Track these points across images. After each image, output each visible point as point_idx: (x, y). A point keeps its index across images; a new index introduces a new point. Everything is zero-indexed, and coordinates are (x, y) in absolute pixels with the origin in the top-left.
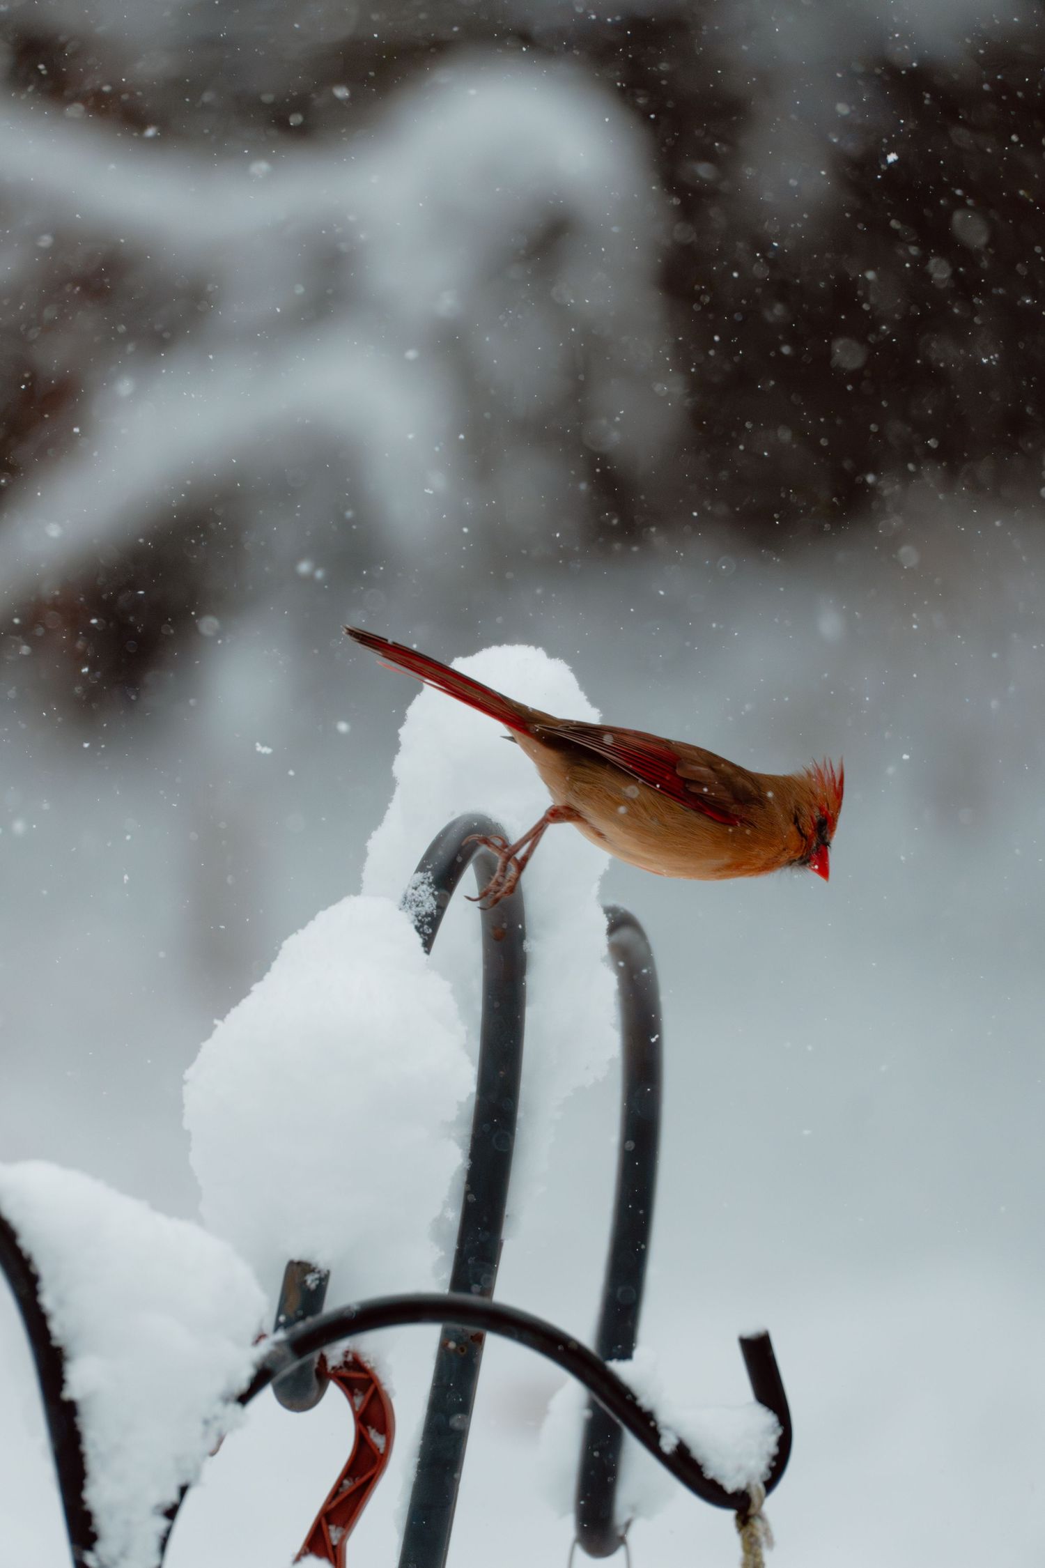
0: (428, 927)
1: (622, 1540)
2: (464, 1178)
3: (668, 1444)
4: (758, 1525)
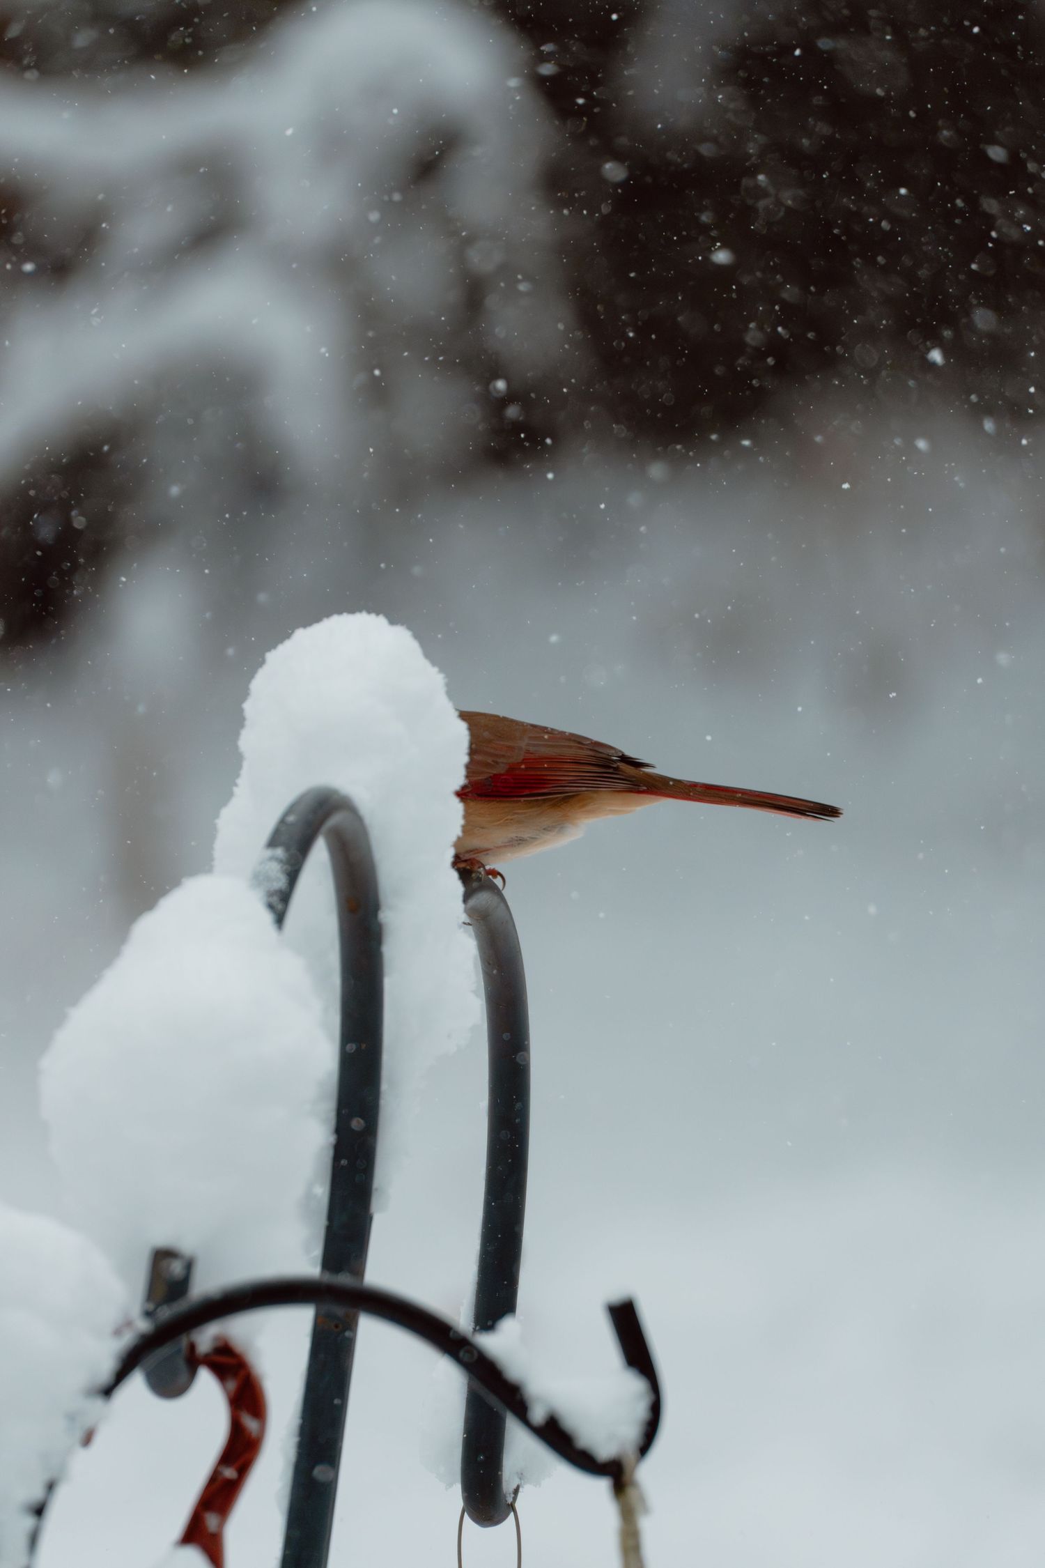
0: (280, 905)
1: (512, 1507)
2: (331, 1153)
3: (538, 1415)
4: (631, 1493)
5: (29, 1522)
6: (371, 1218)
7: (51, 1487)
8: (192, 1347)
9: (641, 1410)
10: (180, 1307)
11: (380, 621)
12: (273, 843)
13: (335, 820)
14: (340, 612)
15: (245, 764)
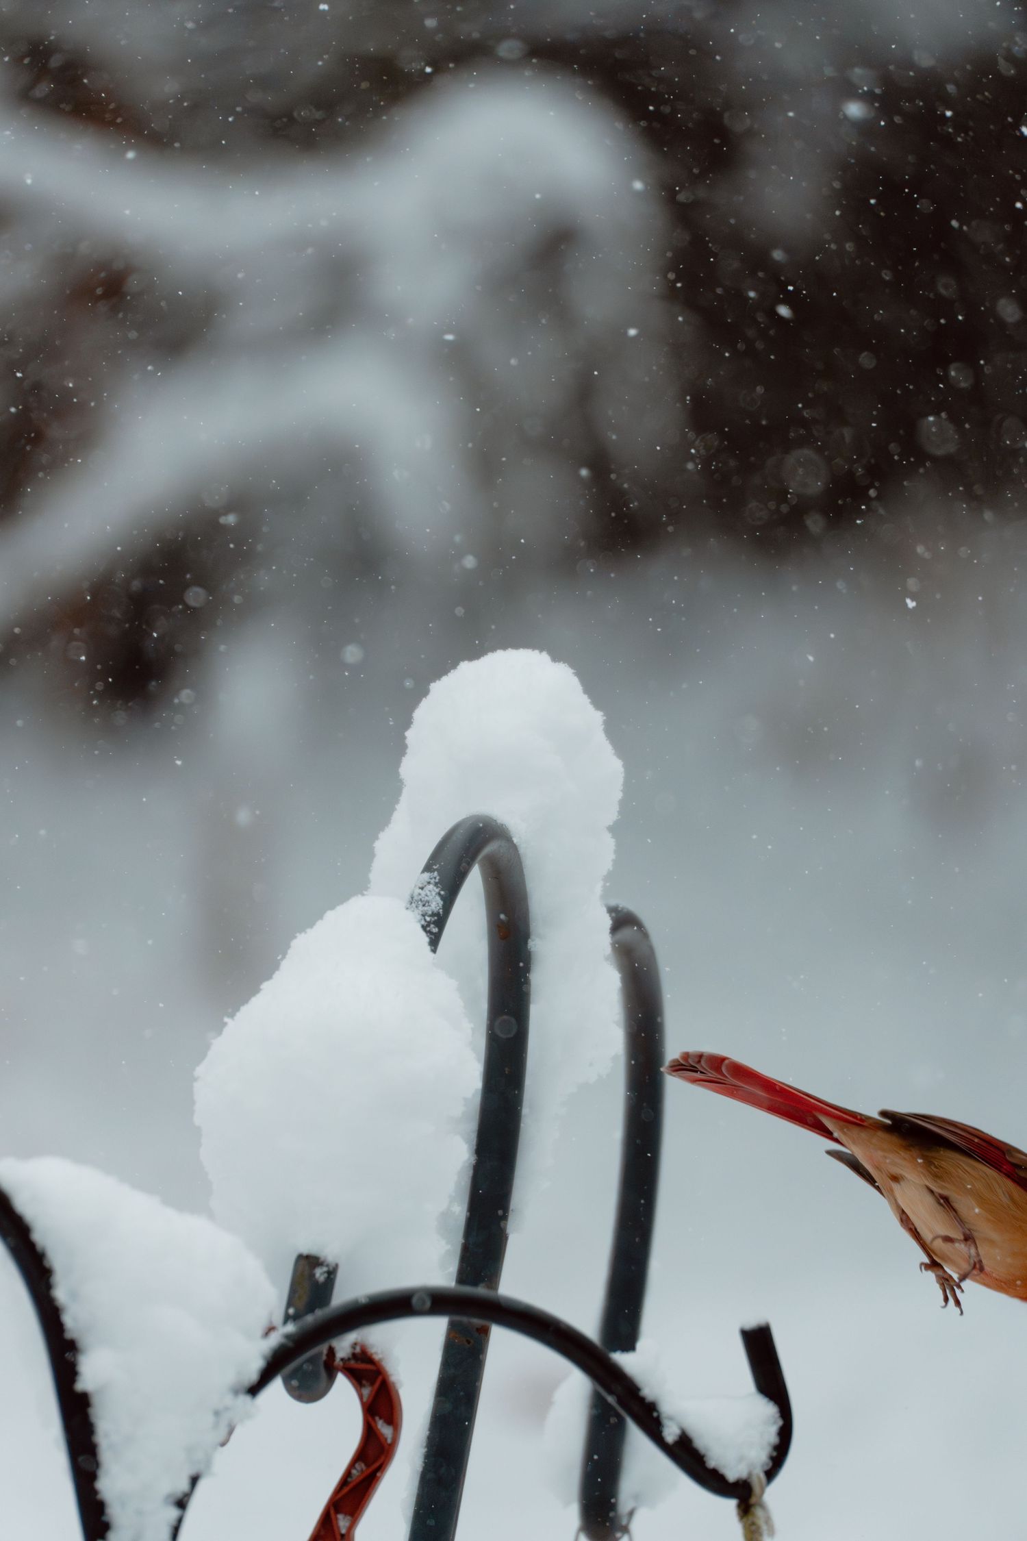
0: (435, 927)
1: (626, 1529)
2: (471, 1173)
3: (671, 1434)
4: (759, 1512)
5: (174, 1513)
6: (506, 1238)
7: (194, 1480)
8: (331, 1352)
9: (771, 1435)
10: (320, 1314)
11: (545, 657)
12: (428, 868)
13: (488, 849)
14: (504, 648)
15: (405, 792)
